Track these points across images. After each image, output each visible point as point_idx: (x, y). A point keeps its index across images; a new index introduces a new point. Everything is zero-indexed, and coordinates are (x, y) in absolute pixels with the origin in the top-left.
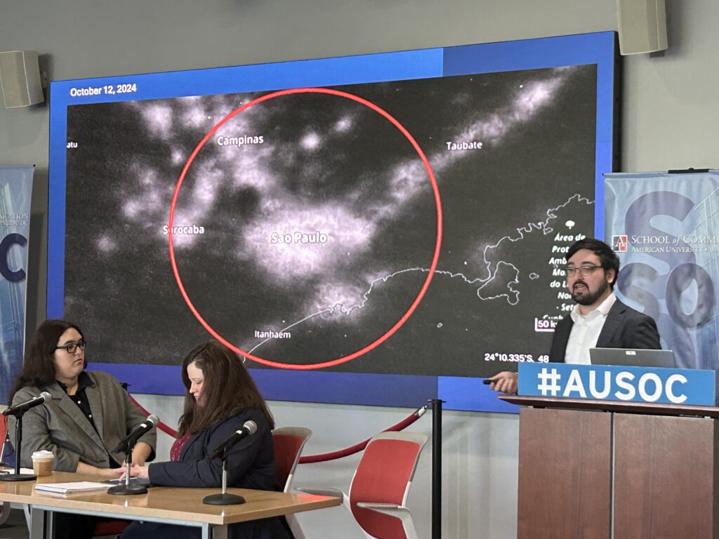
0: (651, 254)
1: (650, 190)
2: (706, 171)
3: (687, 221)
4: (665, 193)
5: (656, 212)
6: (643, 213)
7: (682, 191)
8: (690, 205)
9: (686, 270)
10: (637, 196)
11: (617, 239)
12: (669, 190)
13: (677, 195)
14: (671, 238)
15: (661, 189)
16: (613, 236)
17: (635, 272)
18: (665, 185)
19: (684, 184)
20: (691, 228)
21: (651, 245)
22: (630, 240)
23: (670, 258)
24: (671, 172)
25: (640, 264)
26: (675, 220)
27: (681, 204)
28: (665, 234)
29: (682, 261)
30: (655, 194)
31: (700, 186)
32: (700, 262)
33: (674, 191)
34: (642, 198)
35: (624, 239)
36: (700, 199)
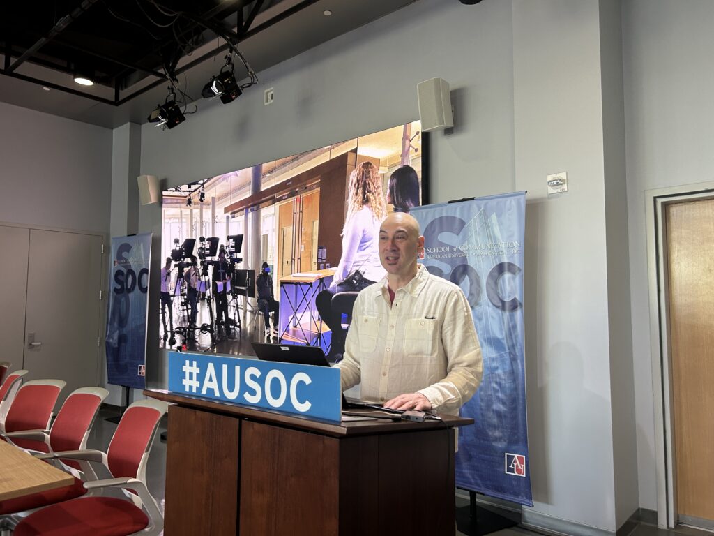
0: (439, 259)
1: (437, 217)
2: (473, 199)
3: (461, 235)
4: (447, 217)
5: (441, 231)
6: (434, 231)
7: (458, 215)
8: (463, 223)
9: (461, 269)
10: (429, 221)
12: (449, 215)
13: (454, 218)
14: (451, 247)
15: (444, 214)
18: (447, 211)
19: (458, 210)
20: (463, 241)
21: (439, 253)
23: (451, 262)
24: (450, 202)
25: (433, 267)
26: (454, 235)
27: (457, 224)
28: (448, 245)
29: (459, 263)
30: (441, 218)
31: (469, 209)
32: (472, 263)
33: (453, 215)
34: (432, 222)
36: (469, 218)
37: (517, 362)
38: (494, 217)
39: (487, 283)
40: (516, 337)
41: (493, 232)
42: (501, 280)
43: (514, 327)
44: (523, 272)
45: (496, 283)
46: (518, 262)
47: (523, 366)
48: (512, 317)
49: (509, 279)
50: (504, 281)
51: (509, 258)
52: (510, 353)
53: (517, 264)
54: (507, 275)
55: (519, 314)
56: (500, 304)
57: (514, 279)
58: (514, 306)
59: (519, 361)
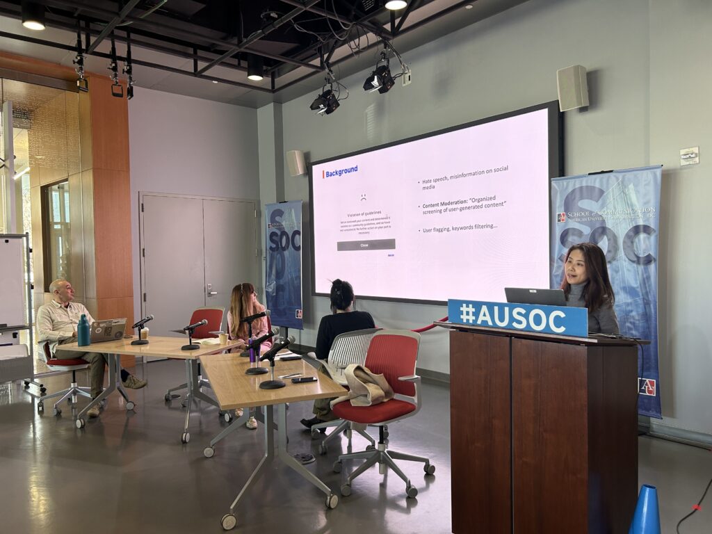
0: (579, 222)
1: (577, 186)
2: (611, 171)
3: (600, 202)
4: (587, 186)
5: (582, 198)
6: (574, 199)
7: (597, 185)
8: (602, 192)
9: (600, 230)
10: (570, 190)
11: (559, 215)
12: (589, 185)
13: (594, 187)
14: (591, 212)
15: (584, 184)
16: (557, 214)
17: (570, 233)
18: (587, 182)
19: (598, 181)
20: (603, 206)
21: (579, 217)
22: (568, 215)
23: (590, 224)
24: (590, 174)
25: (574, 229)
26: (593, 202)
27: (596, 193)
28: (587, 211)
29: (598, 225)
30: (581, 188)
31: (608, 180)
32: (609, 225)
33: (592, 185)
34: (573, 191)
35: (563, 214)
36: (608, 188)
37: (650, 306)
38: (631, 186)
39: (624, 242)
40: (650, 286)
41: (630, 199)
42: (637, 240)
43: (648, 278)
44: (657, 232)
45: (632, 242)
46: (652, 224)
47: (655, 309)
48: (646, 270)
49: (644, 238)
50: (639, 240)
51: (644, 221)
52: (644, 299)
53: (652, 226)
54: (642, 236)
55: (652, 267)
56: (635, 259)
57: (649, 238)
58: (648, 260)
59: (652, 306)
